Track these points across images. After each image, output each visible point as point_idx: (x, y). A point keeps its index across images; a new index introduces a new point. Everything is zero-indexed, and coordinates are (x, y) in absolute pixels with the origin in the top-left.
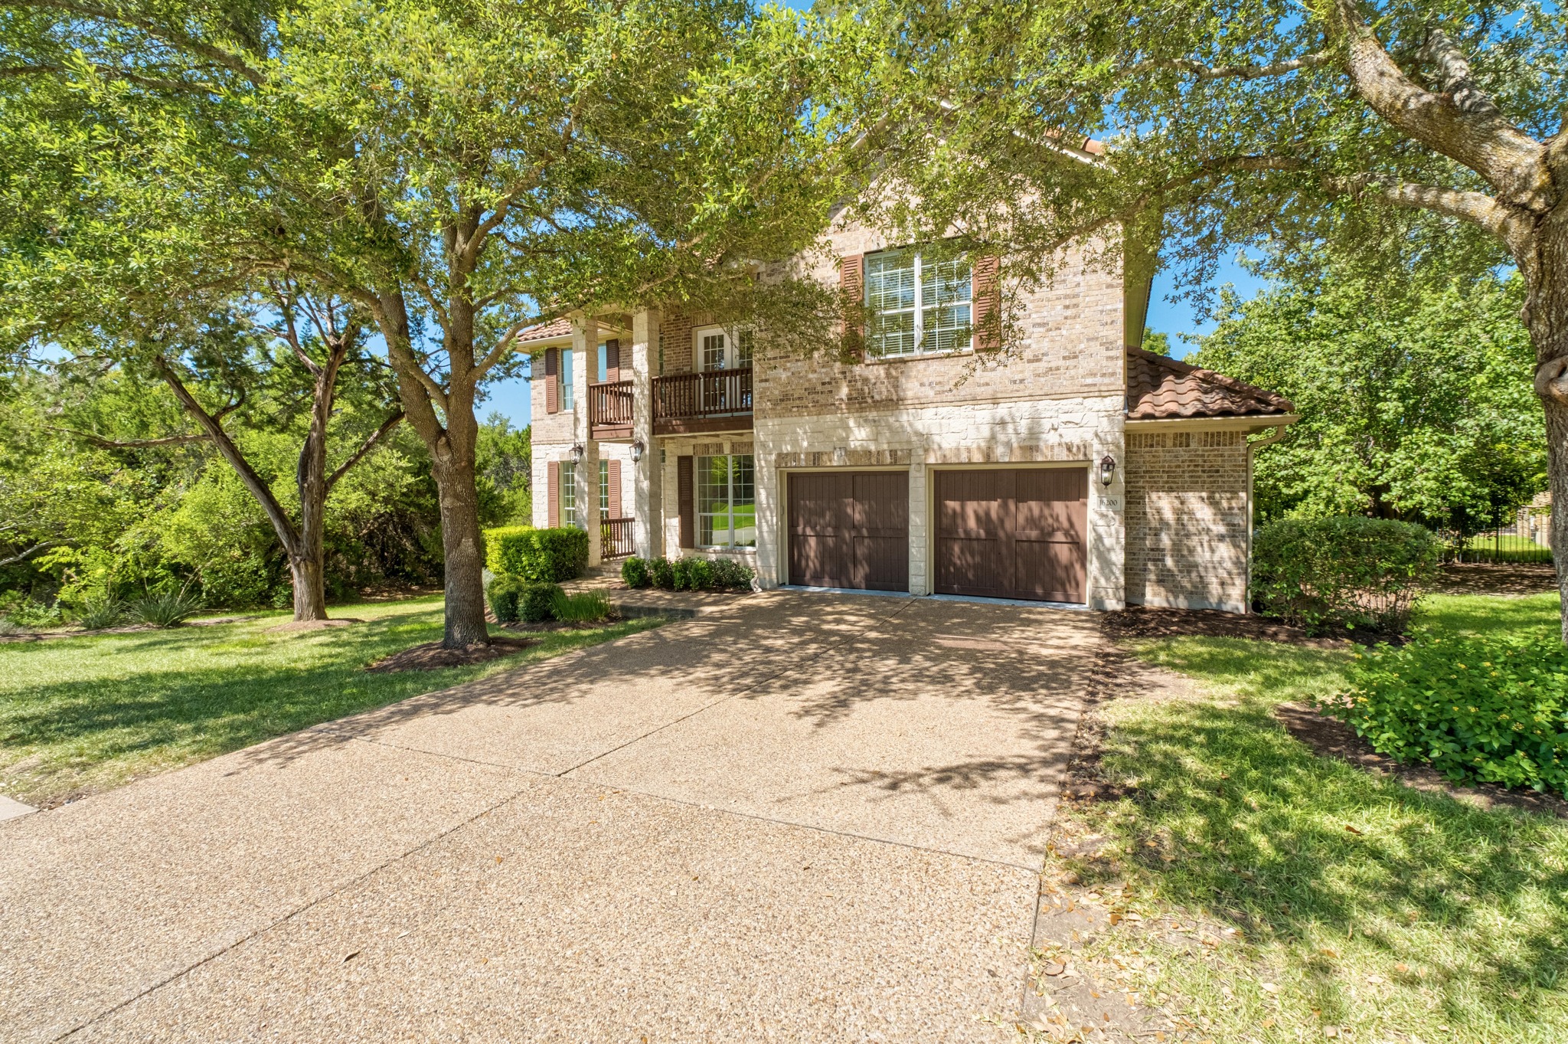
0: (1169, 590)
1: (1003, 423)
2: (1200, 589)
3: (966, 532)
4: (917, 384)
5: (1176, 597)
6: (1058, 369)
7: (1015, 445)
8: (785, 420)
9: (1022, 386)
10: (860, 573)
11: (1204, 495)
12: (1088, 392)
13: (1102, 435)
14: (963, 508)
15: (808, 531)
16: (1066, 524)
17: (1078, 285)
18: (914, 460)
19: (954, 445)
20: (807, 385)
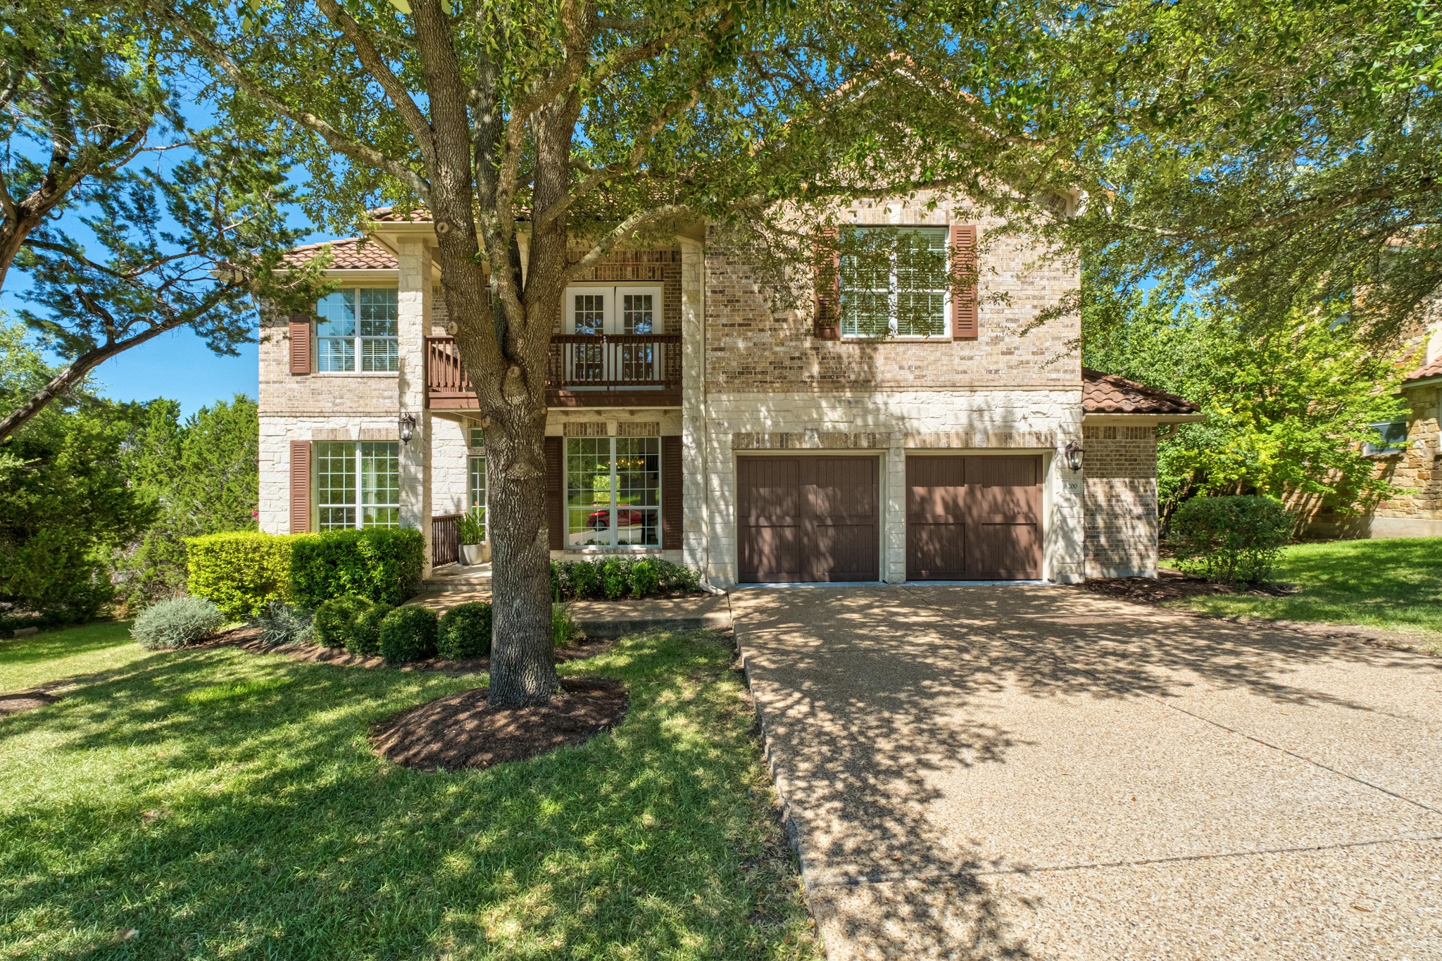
0: (1102, 564)
1: (980, 411)
2: (1125, 563)
3: (934, 516)
4: (896, 367)
5: (1108, 569)
6: (1028, 363)
7: (990, 432)
8: (743, 395)
9: (996, 376)
10: (822, 567)
11: (1127, 480)
12: (1053, 386)
13: (1065, 426)
14: (930, 493)
15: (763, 521)
16: (1025, 508)
17: (1044, 288)
18: (893, 444)
19: (933, 430)
20: (772, 358)
